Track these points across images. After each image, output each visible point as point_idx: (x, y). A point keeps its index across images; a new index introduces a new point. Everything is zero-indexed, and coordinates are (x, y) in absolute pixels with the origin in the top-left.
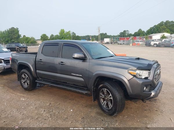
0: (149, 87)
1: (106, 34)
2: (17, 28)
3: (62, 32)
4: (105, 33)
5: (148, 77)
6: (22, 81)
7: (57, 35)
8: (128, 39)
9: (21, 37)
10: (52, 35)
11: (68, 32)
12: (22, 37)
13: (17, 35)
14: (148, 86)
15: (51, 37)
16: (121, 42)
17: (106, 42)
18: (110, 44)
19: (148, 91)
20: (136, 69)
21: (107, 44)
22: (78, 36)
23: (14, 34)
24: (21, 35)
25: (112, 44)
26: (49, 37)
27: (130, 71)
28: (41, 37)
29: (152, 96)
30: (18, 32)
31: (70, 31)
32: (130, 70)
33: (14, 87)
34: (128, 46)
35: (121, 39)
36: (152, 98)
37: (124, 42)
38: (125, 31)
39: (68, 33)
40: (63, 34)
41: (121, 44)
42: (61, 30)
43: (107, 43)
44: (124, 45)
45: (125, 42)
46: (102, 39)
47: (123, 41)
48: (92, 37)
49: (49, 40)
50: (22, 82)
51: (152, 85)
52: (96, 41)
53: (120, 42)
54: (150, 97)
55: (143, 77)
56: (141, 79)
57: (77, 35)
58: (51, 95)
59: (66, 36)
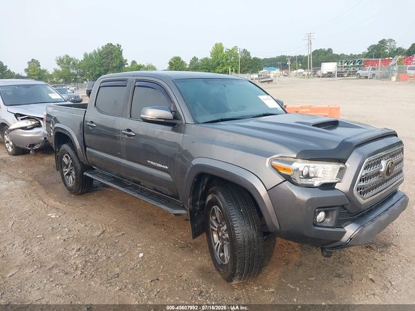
0: (335, 214)
1: (330, 50)
2: (118, 45)
3: (218, 49)
4: (327, 49)
5: (335, 183)
6: (64, 170)
7: (206, 59)
8: (386, 63)
9: (126, 66)
10: (195, 59)
11: (231, 49)
12: (130, 64)
13: (119, 60)
14: (331, 211)
15: (191, 63)
16: (368, 71)
17: (325, 72)
18: (336, 78)
19: (331, 225)
20: (295, 156)
21: (329, 77)
22: (255, 59)
23: (112, 59)
24: (126, 60)
25: (342, 76)
26: (188, 63)
27: (275, 163)
28: (170, 63)
29: (345, 238)
30: (121, 52)
31: (236, 48)
32: (276, 160)
33: (53, 183)
34: (386, 82)
35: (367, 63)
36: (346, 245)
37: (374, 72)
38: (383, 42)
39: (232, 52)
40: (221, 55)
41: (366, 77)
42: (216, 45)
43: (330, 75)
44: (374, 81)
45: (378, 72)
46: (317, 65)
47: (374, 69)
48: (293, 59)
49: (188, 70)
50: (65, 174)
51: (348, 207)
52: (303, 70)
53: (364, 72)
54: (338, 244)
55: (317, 183)
56: (311, 186)
57: (253, 56)
58: (119, 210)
59: (227, 60)
